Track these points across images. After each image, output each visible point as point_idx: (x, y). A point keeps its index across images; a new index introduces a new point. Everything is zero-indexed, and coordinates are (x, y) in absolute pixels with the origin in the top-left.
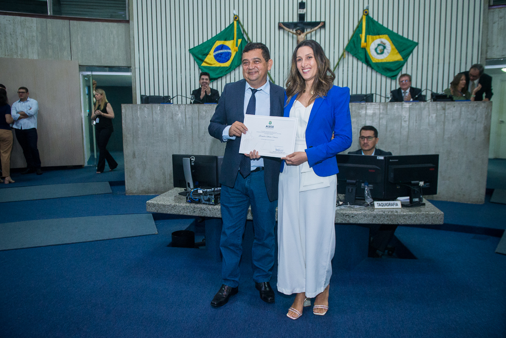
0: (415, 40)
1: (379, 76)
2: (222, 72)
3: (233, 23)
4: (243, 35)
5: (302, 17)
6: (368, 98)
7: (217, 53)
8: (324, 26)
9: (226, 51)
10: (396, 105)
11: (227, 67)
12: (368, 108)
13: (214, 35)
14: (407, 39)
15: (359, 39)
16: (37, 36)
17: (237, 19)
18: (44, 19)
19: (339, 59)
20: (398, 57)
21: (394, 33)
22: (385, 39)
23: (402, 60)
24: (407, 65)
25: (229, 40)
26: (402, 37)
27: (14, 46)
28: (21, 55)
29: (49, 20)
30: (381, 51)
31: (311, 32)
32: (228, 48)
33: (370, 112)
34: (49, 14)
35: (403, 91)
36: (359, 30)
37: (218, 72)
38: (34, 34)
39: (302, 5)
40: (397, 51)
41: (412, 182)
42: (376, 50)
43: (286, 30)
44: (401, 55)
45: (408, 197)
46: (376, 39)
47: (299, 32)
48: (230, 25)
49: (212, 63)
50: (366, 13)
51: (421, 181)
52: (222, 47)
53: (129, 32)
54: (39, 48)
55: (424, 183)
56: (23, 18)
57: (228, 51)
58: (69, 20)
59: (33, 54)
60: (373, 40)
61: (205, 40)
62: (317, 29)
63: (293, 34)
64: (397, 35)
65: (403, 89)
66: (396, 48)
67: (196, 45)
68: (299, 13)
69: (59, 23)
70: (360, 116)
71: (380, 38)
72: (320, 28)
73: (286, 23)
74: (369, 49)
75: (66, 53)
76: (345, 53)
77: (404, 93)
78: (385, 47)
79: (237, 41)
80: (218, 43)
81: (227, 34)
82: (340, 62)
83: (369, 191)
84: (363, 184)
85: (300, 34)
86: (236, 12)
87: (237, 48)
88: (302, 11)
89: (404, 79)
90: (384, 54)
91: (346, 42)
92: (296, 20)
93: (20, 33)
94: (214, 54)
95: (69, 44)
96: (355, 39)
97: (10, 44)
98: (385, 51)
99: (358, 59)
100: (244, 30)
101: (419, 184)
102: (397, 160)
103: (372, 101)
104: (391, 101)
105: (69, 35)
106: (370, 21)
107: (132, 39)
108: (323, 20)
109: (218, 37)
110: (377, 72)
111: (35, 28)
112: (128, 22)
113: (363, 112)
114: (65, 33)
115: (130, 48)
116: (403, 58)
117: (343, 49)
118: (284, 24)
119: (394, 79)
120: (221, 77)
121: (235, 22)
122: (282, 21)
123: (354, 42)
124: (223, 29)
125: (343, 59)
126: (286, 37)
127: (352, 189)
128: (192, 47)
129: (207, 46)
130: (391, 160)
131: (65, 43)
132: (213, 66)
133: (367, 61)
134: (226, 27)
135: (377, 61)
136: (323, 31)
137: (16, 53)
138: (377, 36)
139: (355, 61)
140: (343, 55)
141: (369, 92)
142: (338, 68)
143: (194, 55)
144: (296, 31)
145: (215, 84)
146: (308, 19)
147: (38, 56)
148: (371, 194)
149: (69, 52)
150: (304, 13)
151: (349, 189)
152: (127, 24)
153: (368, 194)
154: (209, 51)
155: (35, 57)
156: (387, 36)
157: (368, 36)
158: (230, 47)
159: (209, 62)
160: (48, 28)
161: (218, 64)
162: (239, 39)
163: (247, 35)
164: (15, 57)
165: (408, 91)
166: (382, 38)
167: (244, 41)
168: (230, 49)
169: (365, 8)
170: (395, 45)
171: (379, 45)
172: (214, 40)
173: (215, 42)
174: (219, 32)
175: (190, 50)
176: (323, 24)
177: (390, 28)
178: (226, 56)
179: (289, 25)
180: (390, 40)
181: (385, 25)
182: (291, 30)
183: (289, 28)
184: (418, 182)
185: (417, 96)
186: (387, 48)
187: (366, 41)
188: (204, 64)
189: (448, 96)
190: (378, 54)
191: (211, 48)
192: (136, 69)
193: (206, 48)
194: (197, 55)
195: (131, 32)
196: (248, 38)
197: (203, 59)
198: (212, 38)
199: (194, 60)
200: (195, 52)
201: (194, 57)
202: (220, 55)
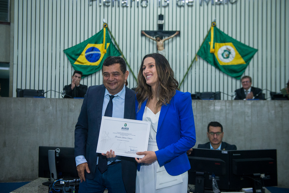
0: (256, 47)
1: (226, 77)
2: (92, 70)
3: (103, 30)
4: (111, 40)
5: (161, 27)
6: (216, 96)
7: (88, 53)
8: (179, 34)
9: (96, 52)
10: (240, 103)
11: (97, 66)
12: (216, 104)
13: (86, 39)
14: (249, 47)
15: (208, 46)
17: (106, 27)
19: (192, 62)
20: (242, 61)
21: (237, 42)
22: (230, 46)
23: (245, 63)
24: (249, 67)
25: (99, 43)
26: (244, 45)
30: (226, 56)
31: (168, 39)
32: (97, 50)
33: (218, 108)
35: (245, 90)
36: (209, 39)
37: (89, 69)
39: (161, 17)
40: (240, 56)
41: (255, 174)
42: (222, 55)
43: (148, 37)
44: (243, 59)
45: (252, 188)
46: (223, 46)
47: (158, 39)
48: (100, 31)
49: (83, 62)
50: (214, 25)
51: (262, 173)
52: (93, 49)
55: (265, 175)
57: (98, 52)
60: (220, 47)
61: (78, 43)
62: (174, 37)
63: (153, 40)
64: (240, 43)
65: (245, 89)
66: (240, 53)
67: (70, 46)
68: (158, 23)
70: (210, 111)
71: (226, 45)
72: (176, 36)
73: (148, 31)
74: (217, 54)
76: (197, 57)
77: (246, 91)
78: (230, 53)
79: (106, 45)
80: (89, 46)
81: (97, 39)
82: (193, 65)
83: (216, 183)
84: (210, 176)
85: (159, 41)
86: (105, 21)
87: (105, 51)
88: (161, 22)
89: (245, 80)
90: (229, 59)
91: (198, 48)
92: (156, 29)
94: (86, 55)
96: (205, 46)
98: (231, 56)
99: (208, 62)
100: (112, 36)
101: (260, 176)
102: (240, 155)
103: (220, 99)
104: (236, 99)
106: (217, 32)
107: (12, 39)
108: (178, 30)
109: (90, 41)
110: (224, 73)
112: (9, 24)
113: (212, 108)
115: (10, 46)
116: (246, 62)
117: (196, 54)
118: (146, 32)
119: (238, 79)
120: (91, 75)
121: (105, 29)
122: (144, 29)
123: (204, 48)
124: (94, 34)
125: (196, 62)
126: (147, 42)
127: (201, 181)
128: (66, 48)
129: (80, 47)
130: (234, 155)
132: (85, 64)
133: (215, 64)
134: (97, 32)
135: (224, 64)
136: (178, 38)
138: (224, 44)
139: (205, 64)
140: (195, 58)
141: (217, 90)
142: (192, 69)
143: (68, 55)
144: (156, 38)
145: (85, 80)
146: (166, 29)
148: (218, 185)
150: (162, 23)
151: (198, 180)
152: (8, 26)
153: (215, 185)
154: (82, 52)
156: (231, 44)
157: (215, 43)
158: (100, 49)
159: (81, 61)
161: (89, 63)
162: (108, 42)
163: (114, 40)
165: (249, 90)
166: (228, 45)
167: (111, 45)
168: (99, 51)
169: (213, 21)
170: (238, 51)
171: (225, 51)
172: (86, 43)
173: (87, 45)
174: (90, 36)
175: (64, 51)
176: (178, 33)
177: (234, 37)
178: (96, 57)
179: (150, 33)
180: (234, 47)
181: (230, 35)
182: (152, 37)
183: (150, 35)
184: (259, 174)
185: (257, 95)
186: (232, 53)
187: (214, 48)
188: (76, 63)
189: (284, 96)
190: (224, 58)
191: (83, 50)
192: (14, 65)
193: (79, 49)
194: (70, 55)
195: (11, 33)
196: (115, 43)
197: (76, 58)
198: (84, 41)
199: (68, 59)
200: (69, 52)
201: (67, 57)
202: (90, 56)
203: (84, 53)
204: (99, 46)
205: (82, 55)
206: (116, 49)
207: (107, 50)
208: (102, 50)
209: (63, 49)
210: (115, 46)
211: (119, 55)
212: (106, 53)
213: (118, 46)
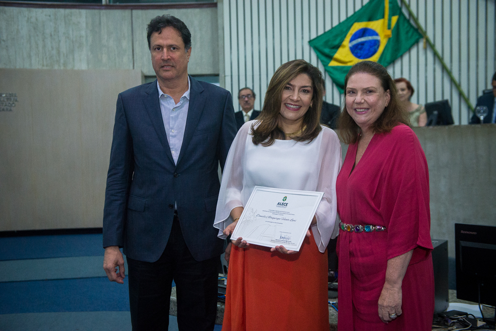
4: (400, 9)
7: (355, 42)
9: (370, 38)
13: (351, 13)
16: (87, 36)
18: (96, 11)
25: (377, 19)
27: (54, 52)
28: (65, 64)
29: (104, 12)
32: (374, 33)
34: (104, 2)
38: (83, 33)
49: (346, 61)
52: (364, 32)
53: (217, 21)
54: (89, 53)
56: (68, 11)
57: (375, 38)
58: (132, 9)
59: (81, 63)
61: (336, 23)
67: (321, 32)
69: (117, 14)
75: (126, 59)
79: (390, 20)
80: (357, 27)
81: (372, 10)
87: (389, 32)
93: (64, 33)
94: (350, 45)
95: (130, 44)
97: (50, 49)
105: (130, 32)
107: (220, 32)
109: (358, 17)
111: (84, 25)
112: (215, 5)
114: (126, 29)
115: (218, 46)
128: (313, 36)
129: (339, 33)
131: (126, 44)
137: (58, 62)
143: (316, 49)
147: (88, 64)
149: (131, 57)
152: (214, 9)
154: (342, 41)
155: (84, 66)
158: (378, 31)
159: (342, 59)
160: (102, 24)
162: (394, 15)
163: (408, 7)
164: (56, 67)
167: (402, 19)
168: (377, 34)
172: (350, 21)
173: (352, 25)
174: (358, 7)
175: (310, 42)
178: (371, 47)
188: (333, 64)
191: (345, 36)
192: (227, 78)
193: (336, 36)
194: (321, 48)
195: (220, 21)
196: (410, 14)
197: (332, 54)
198: (348, 19)
199: (318, 58)
200: (319, 44)
201: (316, 53)
202: (360, 46)
203: (347, 43)
204: (377, 25)
205: (344, 46)
206: (411, 26)
207: (392, 32)
208: (383, 31)
209: (308, 40)
210: (408, 21)
211: (417, 37)
212: (391, 36)
213: (416, 20)
